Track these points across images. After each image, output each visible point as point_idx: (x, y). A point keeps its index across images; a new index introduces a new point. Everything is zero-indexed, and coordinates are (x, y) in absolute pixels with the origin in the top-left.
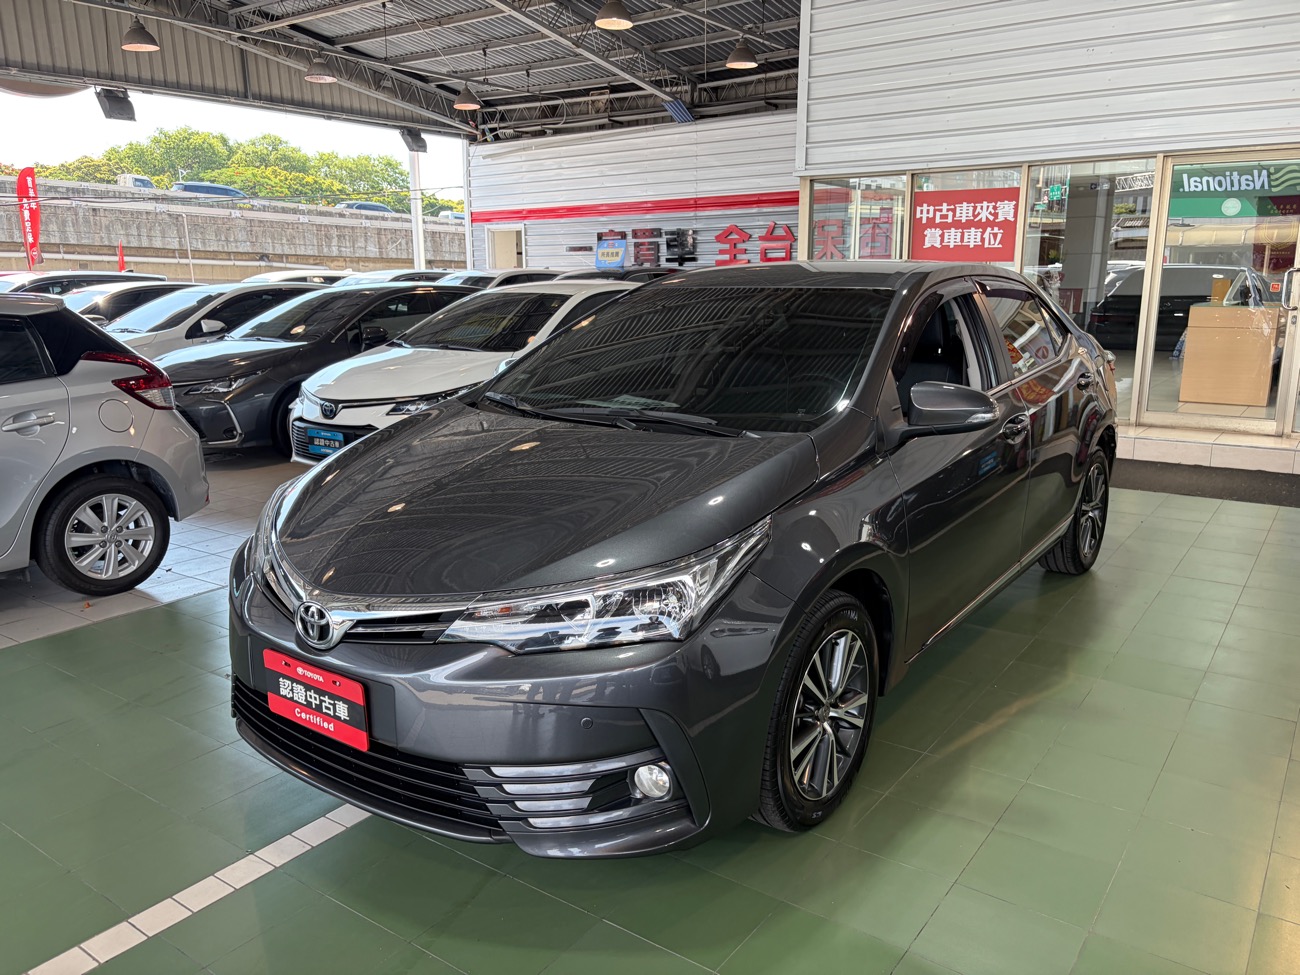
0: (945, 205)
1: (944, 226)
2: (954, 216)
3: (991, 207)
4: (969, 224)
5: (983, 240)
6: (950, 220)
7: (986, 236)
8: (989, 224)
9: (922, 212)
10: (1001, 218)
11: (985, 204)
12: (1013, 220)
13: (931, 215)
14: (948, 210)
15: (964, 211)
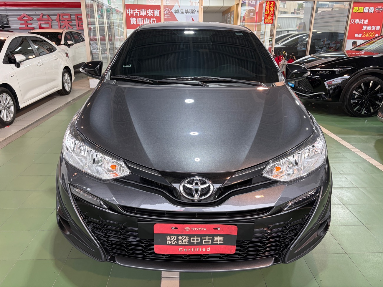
0: (136, 9)
1: (137, 17)
2: (140, 13)
3: (152, 12)
4: (145, 17)
5: (150, 22)
6: (139, 15)
7: (151, 21)
8: (153, 17)
9: (128, 11)
10: (155, 15)
11: (150, 10)
12: (159, 16)
13: (132, 13)
14: (138, 11)
15: (143, 12)
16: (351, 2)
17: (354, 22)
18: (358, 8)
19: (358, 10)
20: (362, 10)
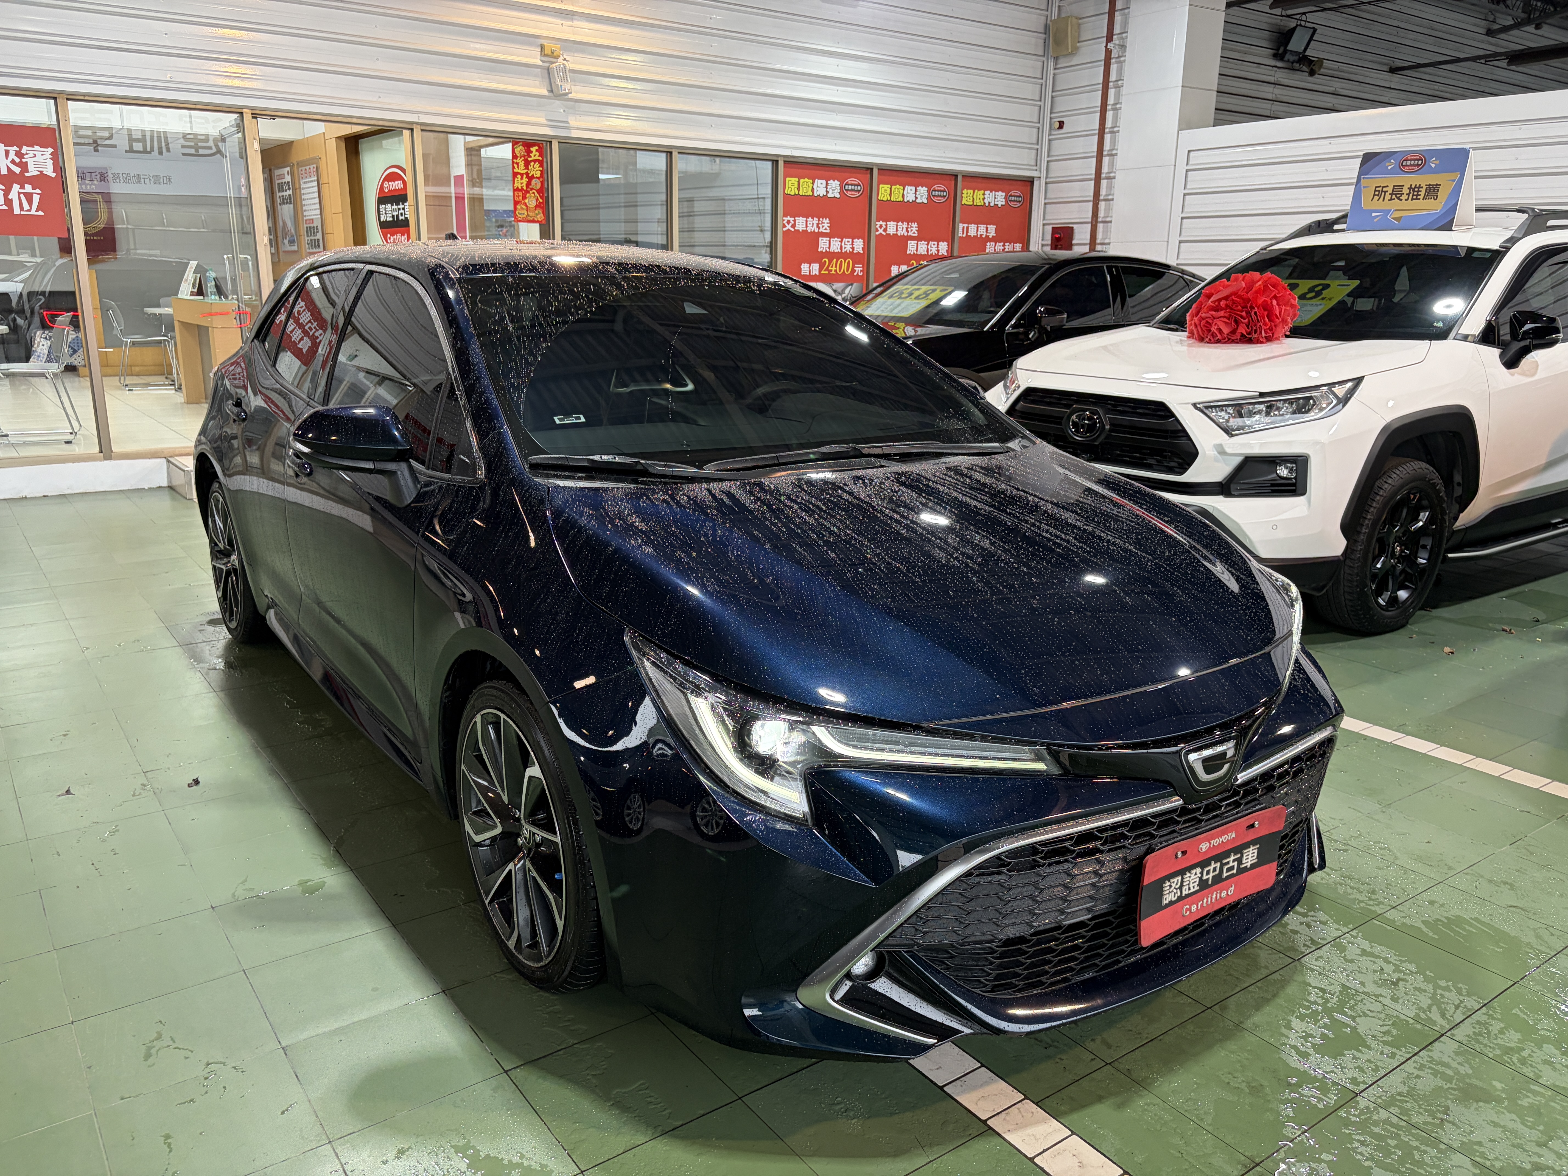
3: (12, 153)
5: (8, 202)
7: (13, 195)
8: (22, 180)
10: (33, 171)
11: (2, 147)
12: (53, 175)
16: (777, 161)
17: (794, 226)
18: (799, 182)
19: (798, 189)
20: (810, 189)
